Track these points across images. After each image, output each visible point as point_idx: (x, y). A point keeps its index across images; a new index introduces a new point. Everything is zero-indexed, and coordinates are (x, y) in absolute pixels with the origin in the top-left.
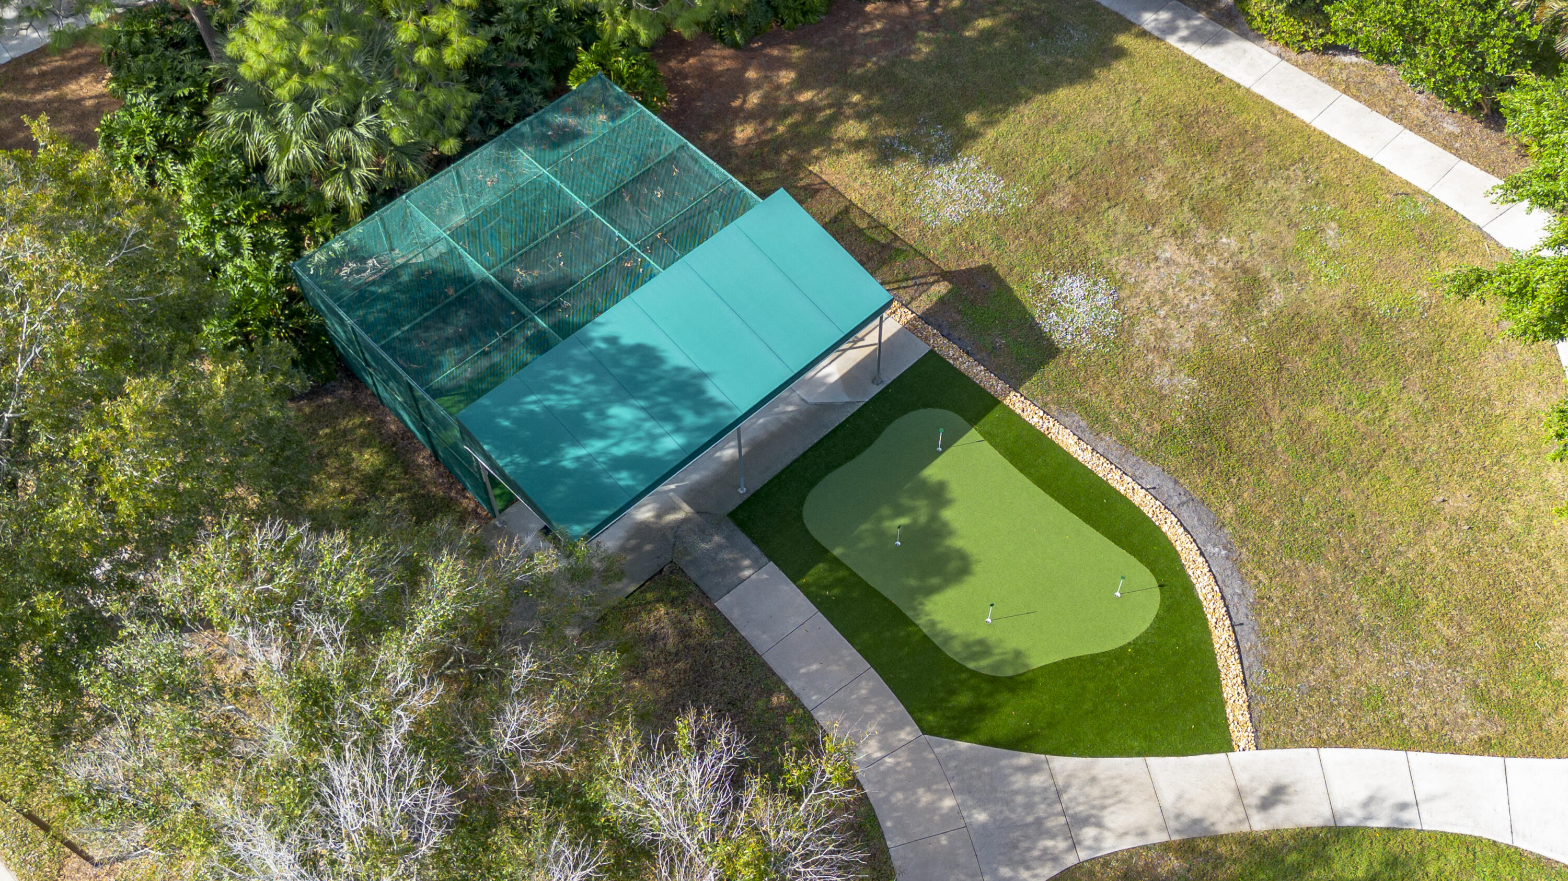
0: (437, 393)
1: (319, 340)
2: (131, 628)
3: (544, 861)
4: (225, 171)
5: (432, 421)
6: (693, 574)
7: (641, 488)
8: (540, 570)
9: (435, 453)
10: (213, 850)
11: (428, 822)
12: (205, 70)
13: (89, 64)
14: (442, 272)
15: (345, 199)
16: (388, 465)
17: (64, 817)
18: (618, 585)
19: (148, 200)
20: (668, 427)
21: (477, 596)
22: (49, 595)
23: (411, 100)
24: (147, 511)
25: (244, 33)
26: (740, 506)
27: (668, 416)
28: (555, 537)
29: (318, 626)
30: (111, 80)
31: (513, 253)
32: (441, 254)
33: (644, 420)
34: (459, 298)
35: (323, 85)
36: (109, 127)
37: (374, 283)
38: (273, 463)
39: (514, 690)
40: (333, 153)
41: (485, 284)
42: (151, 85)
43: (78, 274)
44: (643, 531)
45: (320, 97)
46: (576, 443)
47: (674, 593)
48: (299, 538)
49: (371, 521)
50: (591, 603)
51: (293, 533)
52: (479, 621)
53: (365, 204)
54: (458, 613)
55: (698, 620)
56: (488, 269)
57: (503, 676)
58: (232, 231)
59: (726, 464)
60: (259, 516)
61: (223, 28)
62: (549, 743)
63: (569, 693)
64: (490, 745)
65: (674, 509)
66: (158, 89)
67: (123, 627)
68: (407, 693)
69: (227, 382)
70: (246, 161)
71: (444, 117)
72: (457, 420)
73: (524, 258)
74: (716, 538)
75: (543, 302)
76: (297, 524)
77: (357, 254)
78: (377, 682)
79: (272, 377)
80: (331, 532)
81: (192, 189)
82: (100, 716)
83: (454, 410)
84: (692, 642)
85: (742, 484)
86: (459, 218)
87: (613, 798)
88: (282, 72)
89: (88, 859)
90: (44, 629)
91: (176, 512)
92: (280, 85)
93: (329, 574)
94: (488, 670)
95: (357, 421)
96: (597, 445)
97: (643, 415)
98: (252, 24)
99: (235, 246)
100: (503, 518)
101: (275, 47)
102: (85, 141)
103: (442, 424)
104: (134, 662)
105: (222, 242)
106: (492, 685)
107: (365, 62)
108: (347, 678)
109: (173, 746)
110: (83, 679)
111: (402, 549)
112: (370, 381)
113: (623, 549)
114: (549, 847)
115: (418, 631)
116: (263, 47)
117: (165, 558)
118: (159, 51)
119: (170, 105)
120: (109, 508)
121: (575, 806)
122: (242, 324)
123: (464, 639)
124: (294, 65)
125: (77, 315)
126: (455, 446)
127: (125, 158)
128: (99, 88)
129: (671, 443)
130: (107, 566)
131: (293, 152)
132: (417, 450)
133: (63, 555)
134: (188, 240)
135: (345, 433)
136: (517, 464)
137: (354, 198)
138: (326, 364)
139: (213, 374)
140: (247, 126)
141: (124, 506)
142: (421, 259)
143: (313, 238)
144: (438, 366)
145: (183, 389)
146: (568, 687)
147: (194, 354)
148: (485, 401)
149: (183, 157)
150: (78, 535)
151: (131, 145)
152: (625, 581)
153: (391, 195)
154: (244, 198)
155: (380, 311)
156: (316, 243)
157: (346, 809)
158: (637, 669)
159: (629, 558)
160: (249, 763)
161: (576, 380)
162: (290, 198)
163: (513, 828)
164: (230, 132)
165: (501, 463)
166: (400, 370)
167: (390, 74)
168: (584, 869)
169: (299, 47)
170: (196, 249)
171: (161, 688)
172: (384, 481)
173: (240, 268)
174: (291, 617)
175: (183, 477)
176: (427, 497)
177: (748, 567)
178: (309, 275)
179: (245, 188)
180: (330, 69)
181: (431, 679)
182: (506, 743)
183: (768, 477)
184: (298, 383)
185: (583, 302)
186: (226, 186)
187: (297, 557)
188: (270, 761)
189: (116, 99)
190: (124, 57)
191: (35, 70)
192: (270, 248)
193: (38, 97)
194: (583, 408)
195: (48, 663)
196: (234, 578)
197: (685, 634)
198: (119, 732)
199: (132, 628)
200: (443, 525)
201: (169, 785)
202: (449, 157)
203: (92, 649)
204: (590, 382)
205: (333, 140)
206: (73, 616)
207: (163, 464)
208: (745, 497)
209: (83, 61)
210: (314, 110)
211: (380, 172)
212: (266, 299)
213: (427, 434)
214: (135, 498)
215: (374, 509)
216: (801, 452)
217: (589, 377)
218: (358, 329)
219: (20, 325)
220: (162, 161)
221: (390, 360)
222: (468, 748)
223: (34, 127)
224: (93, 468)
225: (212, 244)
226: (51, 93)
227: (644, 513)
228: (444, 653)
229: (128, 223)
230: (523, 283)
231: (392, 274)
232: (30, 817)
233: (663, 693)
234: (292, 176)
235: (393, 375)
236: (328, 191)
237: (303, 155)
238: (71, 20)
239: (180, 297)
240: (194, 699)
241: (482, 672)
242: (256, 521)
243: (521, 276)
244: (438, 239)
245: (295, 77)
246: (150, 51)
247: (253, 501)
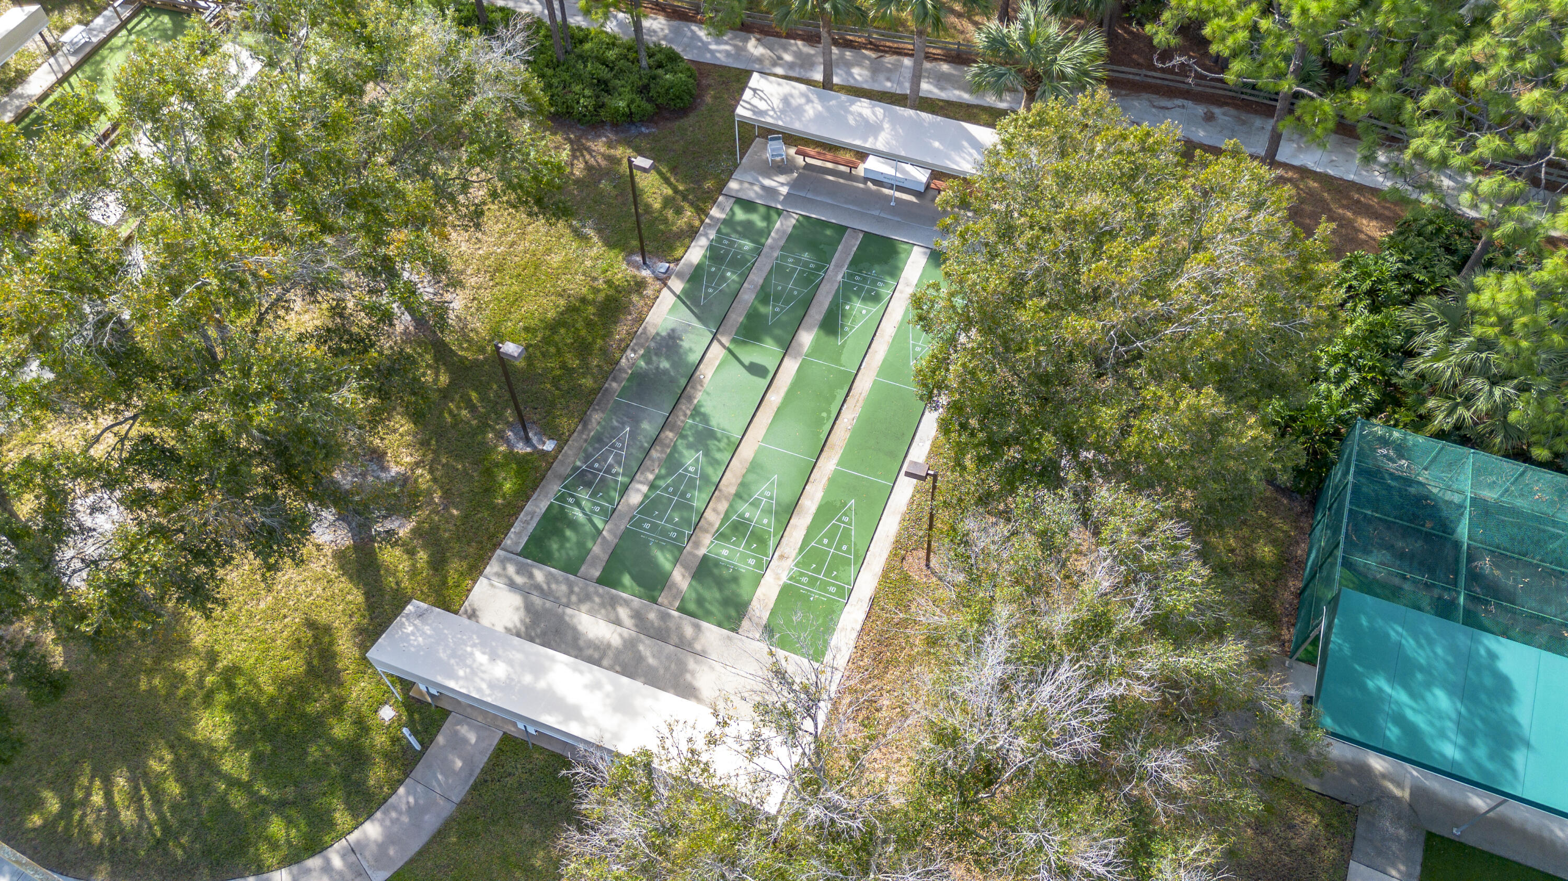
0: (1347, 564)
1: (1321, 468)
2: (1066, 493)
3: (1095, 839)
4: (1388, 337)
5: (1324, 573)
6: (1361, 828)
7: (1397, 752)
8: (1279, 714)
9: (1303, 590)
10: (976, 625)
11: (1070, 745)
12: (1447, 277)
13: (1388, 218)
14: (1439, 510)
15: (1436, 417)
16: (1271, 566)
17: (942, 533)
18: (1311, 777)
19: (1331, 313)
20: (1460, 740)
21: (1232, 683)
22: (1053, 439)
23: (1552, 407)
24: (1139, 453)
25: (1499, 280)
26: (1442, 837)
27: (1470, 736)
28: (1310, 710)
29: (1141, 595)
30: (1389, 236)
31: (1498, 547)
32: (1451, 502)
33: (1450, 719)
34: (1428, 534)
35: (1509, 348)
36: (1356, 258)
37: (1391, 474)
38: (1221, 500)
39: (1187, 748)
40: (1463, 388)
41: (1457, 545)
42: (1407, 257)
43: (1252, 314)
44: (1364, 771)
45: (1497, 353)
46: (1392, 680)
47: (1335, 822)
48: (1187, 548)
49: (1229, 583)
50: (1283, 764)
51: (1187, 542)
52: (1215, 694)
53: (1443, 431)
54: (1211, 677)
55: (1330, 853)
56: (1469, 538)
57: (1190, 734)
58: (1349, 370)
59: (1468, 806)
60: (1180, 514)
61: (1489, 264)
62: (1171, 795)
63: (1211, 787)
64: (1142, 755)
65: (1399, 785)
66: (1408, 263)
67: (1063, 489)
68: (1138, 678)
69: (1254, 439)
70: (1406, 343)
71: (1559, 435)
72: (1340, 590)
73: (1500, 557)
74: (1401, 832)
75: (1478, 590)
76: (1193, 541)
77: (1401, 450)
78: (1131, 655)
79: (1275, 461)
80: (1205, 564)
81: (1357, 328)
82: (1007, 512)
83: (1345, 583)
84: (1309, 858)
85: (1463, 828)
86: (1490, 495)
87: (1165, 864)
88: (1493, 319)
89: (928, 559)
90: (1033, 450)
91: (1149, 469)
92: (1482, 324)
93: (1177, 581)
94: (1187, 721)
95: (1285, 528)
96: (1401, 696)
97: (1454, 716)
98: (1509, 280)
99: (1341, 378)
100: (1294, 665)
101: (1507, 303)
102: (1335, 253)
103: (1328, 581)
104: (1048, 508)
105: (1337, 370)
106: (1180, 730)
107: (1551, 360)
108: (1123, 636)
109: (1017, 562)
110: (1021, 490)
111: (1225, 614)
112: (1319, 517)
113: (1339, 764)
114: (1108, 837)
115: (1182, 659)
116: (1500, 297)
117: (1118, 482)
118: (1435, 244)
119: (1402, 277)
120: (1125, 432)
121: (1140, 839)
122: (1293, 419)
123: (1196, 691)
124: (1506, 325)
125: (1227, 332)
126: (1319, 601)
127: (1344, 280)
128: (1377, 234)
129: (1450, 750)
130: (1090, 456)
131: (1441, 365)
132: (1296, 577)
133: (1081, 429)
134: (1321, 351)
135: (1272, 526)
136: (1341, 650)
137: (1441, 421)
138: (1308, 484)
139: (1251, 427)
140: (1432, 328)
141: (1133, 440)
142: (1435, 491)
143: (1388, 419)
144: (1366, 552)
145: (1227, 418)
146: (1215, 785)
147: (1254, 409)
148: (1369, 599)
149: (1374, 309)
150: (1097, 428)
151: (1355, 278)
152: (1317, 780)
153: (1465, 441)
154: (1379, 360)
155: (1374, 490)
156: (1387, 421)
157: (1047, 689)
158: (1260, 826)
159: (1336, 773)
160: (1034, 612)
161: (1439, 651)
162: (1405, 385)
163: (1100, 804)
164: (1417, 320)
165: (1333, 638)
166: (1343, 531)
167: (1559, 380)
168: (1109, 872)
169: (1521, 316)
170: (1321, 359)
171: (1043, 534)
172: (1259, 571)
173: (1330, 391)
174: (1135, 577)
175: (1174, 459)
176: (1270, 605)
177: (1399, 871)
178: (1360, 434)
179: (1386, 356)
180: (1524, 344)
181: (1158, 689)
182: (1151, 765)
183: (1485, 847)
184: (1284, 479)
185: (1504, 619)
186: (1378, 345)
187: (1173, 555)
188: (1044, 623)
189: (1377, 247)
190: (1411, 231)
191: (1356, 196)
192: (1358, 397)
193: (1340, 211)
194: (1421, 669)
195: (1016, 467)
196: (1135, 528)
197: (1311, 849)
198: (1003, 529)
199: (1066, 495)
200: (1261, 629)
201: (995, 575)
202: (1531, 457)
203: (1040, 482)
204: (1447, 663)
205: (1473, 381)
206: (1050, 459)
207: (1174, 441)
208: (1452, 837)
209: (1387, 213)
210: (1484, 355)
211: (1476, 424)
212: (1323, 421)
213: (1313, 577)
214: (1143, 442)
215: (1238, 579)
216: (1529, 864)
217: (1450, 659)
218: (1350, 486)
219: (1197, 310)
220: (1361, 300)
221: (1345, 520)
222: (1130, 741)
223: (1321, 227)
224: (1142, 407)
225: (1331, 365)
226: (1349, 214)
227: (1378, 763)
228: (1176, 685)
229: (1307, 315)
230: (1481, 568)
231: (1409, 482)
232: (932, 516)
233: (1256, 857)
234: (1422, 376)
235: (1336, 530)
236: (1431, 403)
237: (1443, 372)
238: (1410, 188)
239: (1284, 375)
240: (1050, 555)
241: (1183, 717)
242: (1178, 516)
243: (1486, 564)
244: (1461, 492)
245: (1497, 329)
246: (1430, 240)
247: (1186, 505)
